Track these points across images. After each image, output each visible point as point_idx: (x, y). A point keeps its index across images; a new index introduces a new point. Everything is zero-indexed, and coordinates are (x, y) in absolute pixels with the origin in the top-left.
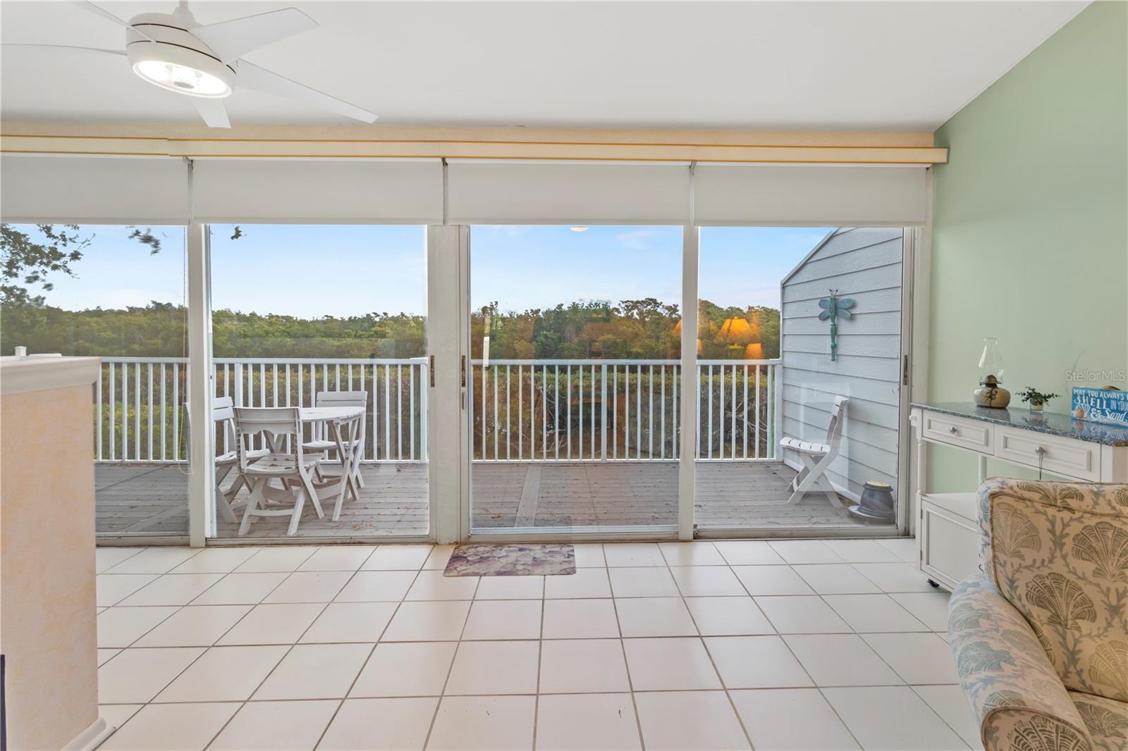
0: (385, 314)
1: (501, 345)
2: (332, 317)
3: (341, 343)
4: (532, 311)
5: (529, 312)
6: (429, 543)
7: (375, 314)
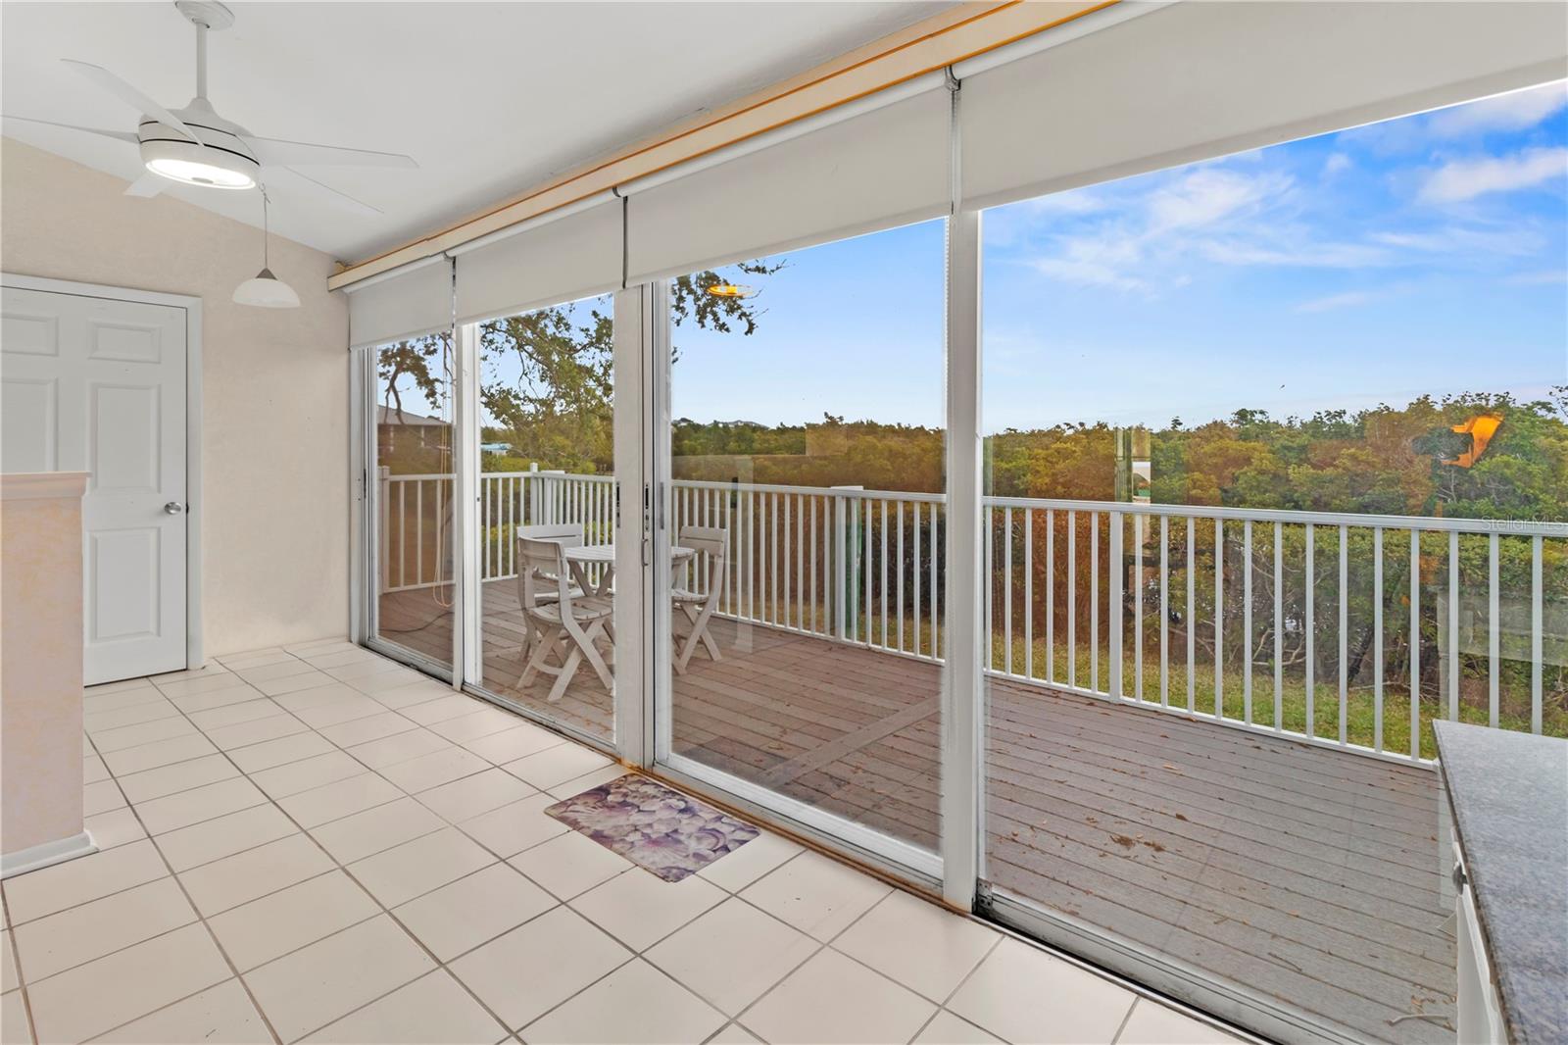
0: (1082, 424)
1: (1262, 472)
2: (1015, 431)
3: (1011, 465)
4: (1329, 413)
5: (1323, 414)
6: (611, 755)
7: (1068, 425)
